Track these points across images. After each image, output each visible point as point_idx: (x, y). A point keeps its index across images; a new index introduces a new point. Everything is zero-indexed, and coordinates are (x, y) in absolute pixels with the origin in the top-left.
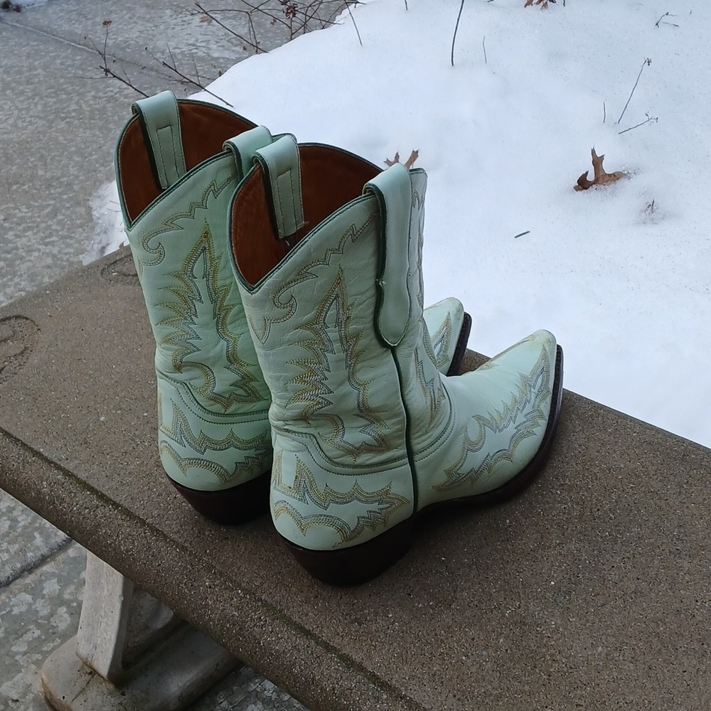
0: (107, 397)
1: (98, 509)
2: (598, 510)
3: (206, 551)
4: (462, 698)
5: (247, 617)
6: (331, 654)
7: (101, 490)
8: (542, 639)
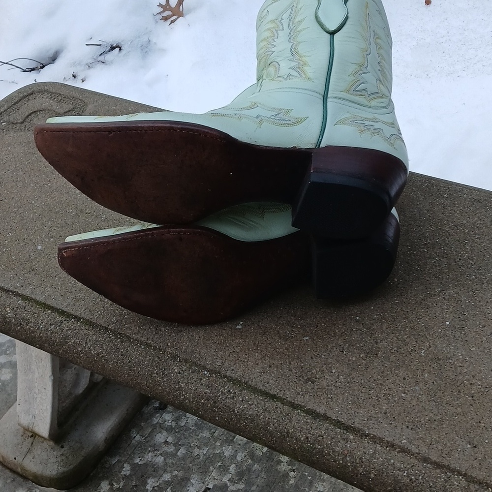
0: (36, 228)
1: (63, 324)
2: (460, 259)
3: (167, 344)
4: (414, 427)
5: (218, 391)
6: (297, 410)
7: (61, 308)
8: (456, 368)
